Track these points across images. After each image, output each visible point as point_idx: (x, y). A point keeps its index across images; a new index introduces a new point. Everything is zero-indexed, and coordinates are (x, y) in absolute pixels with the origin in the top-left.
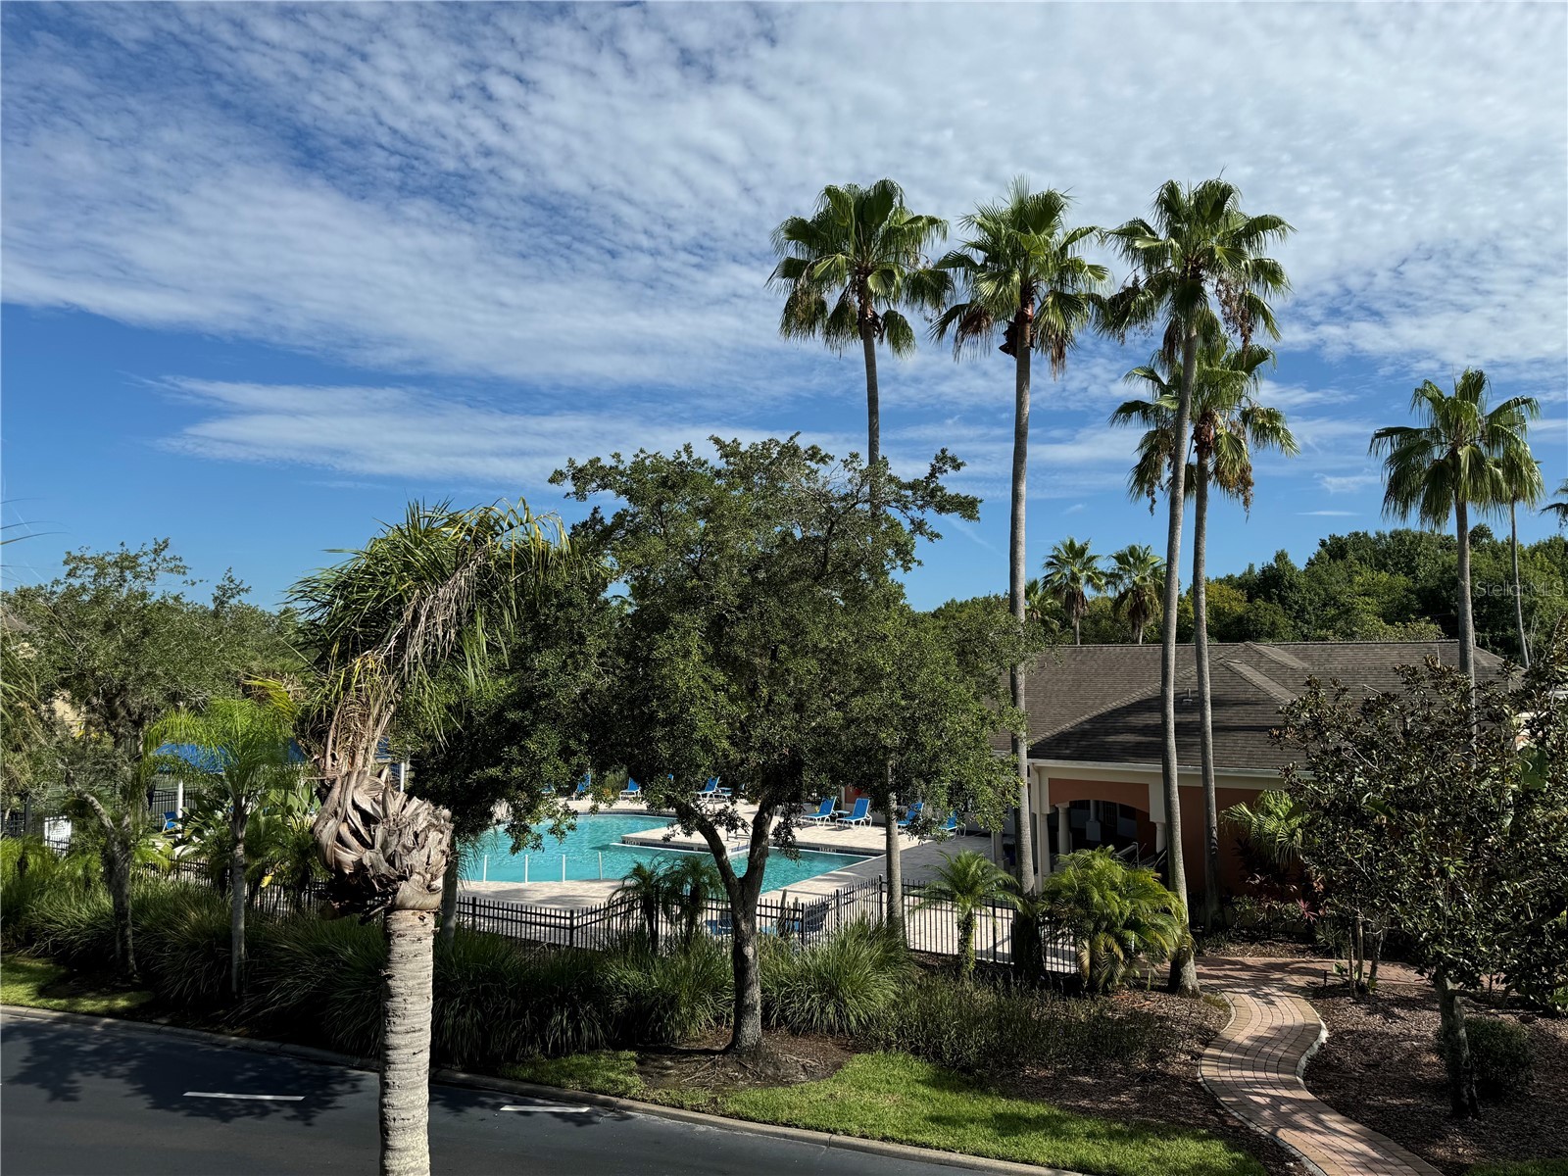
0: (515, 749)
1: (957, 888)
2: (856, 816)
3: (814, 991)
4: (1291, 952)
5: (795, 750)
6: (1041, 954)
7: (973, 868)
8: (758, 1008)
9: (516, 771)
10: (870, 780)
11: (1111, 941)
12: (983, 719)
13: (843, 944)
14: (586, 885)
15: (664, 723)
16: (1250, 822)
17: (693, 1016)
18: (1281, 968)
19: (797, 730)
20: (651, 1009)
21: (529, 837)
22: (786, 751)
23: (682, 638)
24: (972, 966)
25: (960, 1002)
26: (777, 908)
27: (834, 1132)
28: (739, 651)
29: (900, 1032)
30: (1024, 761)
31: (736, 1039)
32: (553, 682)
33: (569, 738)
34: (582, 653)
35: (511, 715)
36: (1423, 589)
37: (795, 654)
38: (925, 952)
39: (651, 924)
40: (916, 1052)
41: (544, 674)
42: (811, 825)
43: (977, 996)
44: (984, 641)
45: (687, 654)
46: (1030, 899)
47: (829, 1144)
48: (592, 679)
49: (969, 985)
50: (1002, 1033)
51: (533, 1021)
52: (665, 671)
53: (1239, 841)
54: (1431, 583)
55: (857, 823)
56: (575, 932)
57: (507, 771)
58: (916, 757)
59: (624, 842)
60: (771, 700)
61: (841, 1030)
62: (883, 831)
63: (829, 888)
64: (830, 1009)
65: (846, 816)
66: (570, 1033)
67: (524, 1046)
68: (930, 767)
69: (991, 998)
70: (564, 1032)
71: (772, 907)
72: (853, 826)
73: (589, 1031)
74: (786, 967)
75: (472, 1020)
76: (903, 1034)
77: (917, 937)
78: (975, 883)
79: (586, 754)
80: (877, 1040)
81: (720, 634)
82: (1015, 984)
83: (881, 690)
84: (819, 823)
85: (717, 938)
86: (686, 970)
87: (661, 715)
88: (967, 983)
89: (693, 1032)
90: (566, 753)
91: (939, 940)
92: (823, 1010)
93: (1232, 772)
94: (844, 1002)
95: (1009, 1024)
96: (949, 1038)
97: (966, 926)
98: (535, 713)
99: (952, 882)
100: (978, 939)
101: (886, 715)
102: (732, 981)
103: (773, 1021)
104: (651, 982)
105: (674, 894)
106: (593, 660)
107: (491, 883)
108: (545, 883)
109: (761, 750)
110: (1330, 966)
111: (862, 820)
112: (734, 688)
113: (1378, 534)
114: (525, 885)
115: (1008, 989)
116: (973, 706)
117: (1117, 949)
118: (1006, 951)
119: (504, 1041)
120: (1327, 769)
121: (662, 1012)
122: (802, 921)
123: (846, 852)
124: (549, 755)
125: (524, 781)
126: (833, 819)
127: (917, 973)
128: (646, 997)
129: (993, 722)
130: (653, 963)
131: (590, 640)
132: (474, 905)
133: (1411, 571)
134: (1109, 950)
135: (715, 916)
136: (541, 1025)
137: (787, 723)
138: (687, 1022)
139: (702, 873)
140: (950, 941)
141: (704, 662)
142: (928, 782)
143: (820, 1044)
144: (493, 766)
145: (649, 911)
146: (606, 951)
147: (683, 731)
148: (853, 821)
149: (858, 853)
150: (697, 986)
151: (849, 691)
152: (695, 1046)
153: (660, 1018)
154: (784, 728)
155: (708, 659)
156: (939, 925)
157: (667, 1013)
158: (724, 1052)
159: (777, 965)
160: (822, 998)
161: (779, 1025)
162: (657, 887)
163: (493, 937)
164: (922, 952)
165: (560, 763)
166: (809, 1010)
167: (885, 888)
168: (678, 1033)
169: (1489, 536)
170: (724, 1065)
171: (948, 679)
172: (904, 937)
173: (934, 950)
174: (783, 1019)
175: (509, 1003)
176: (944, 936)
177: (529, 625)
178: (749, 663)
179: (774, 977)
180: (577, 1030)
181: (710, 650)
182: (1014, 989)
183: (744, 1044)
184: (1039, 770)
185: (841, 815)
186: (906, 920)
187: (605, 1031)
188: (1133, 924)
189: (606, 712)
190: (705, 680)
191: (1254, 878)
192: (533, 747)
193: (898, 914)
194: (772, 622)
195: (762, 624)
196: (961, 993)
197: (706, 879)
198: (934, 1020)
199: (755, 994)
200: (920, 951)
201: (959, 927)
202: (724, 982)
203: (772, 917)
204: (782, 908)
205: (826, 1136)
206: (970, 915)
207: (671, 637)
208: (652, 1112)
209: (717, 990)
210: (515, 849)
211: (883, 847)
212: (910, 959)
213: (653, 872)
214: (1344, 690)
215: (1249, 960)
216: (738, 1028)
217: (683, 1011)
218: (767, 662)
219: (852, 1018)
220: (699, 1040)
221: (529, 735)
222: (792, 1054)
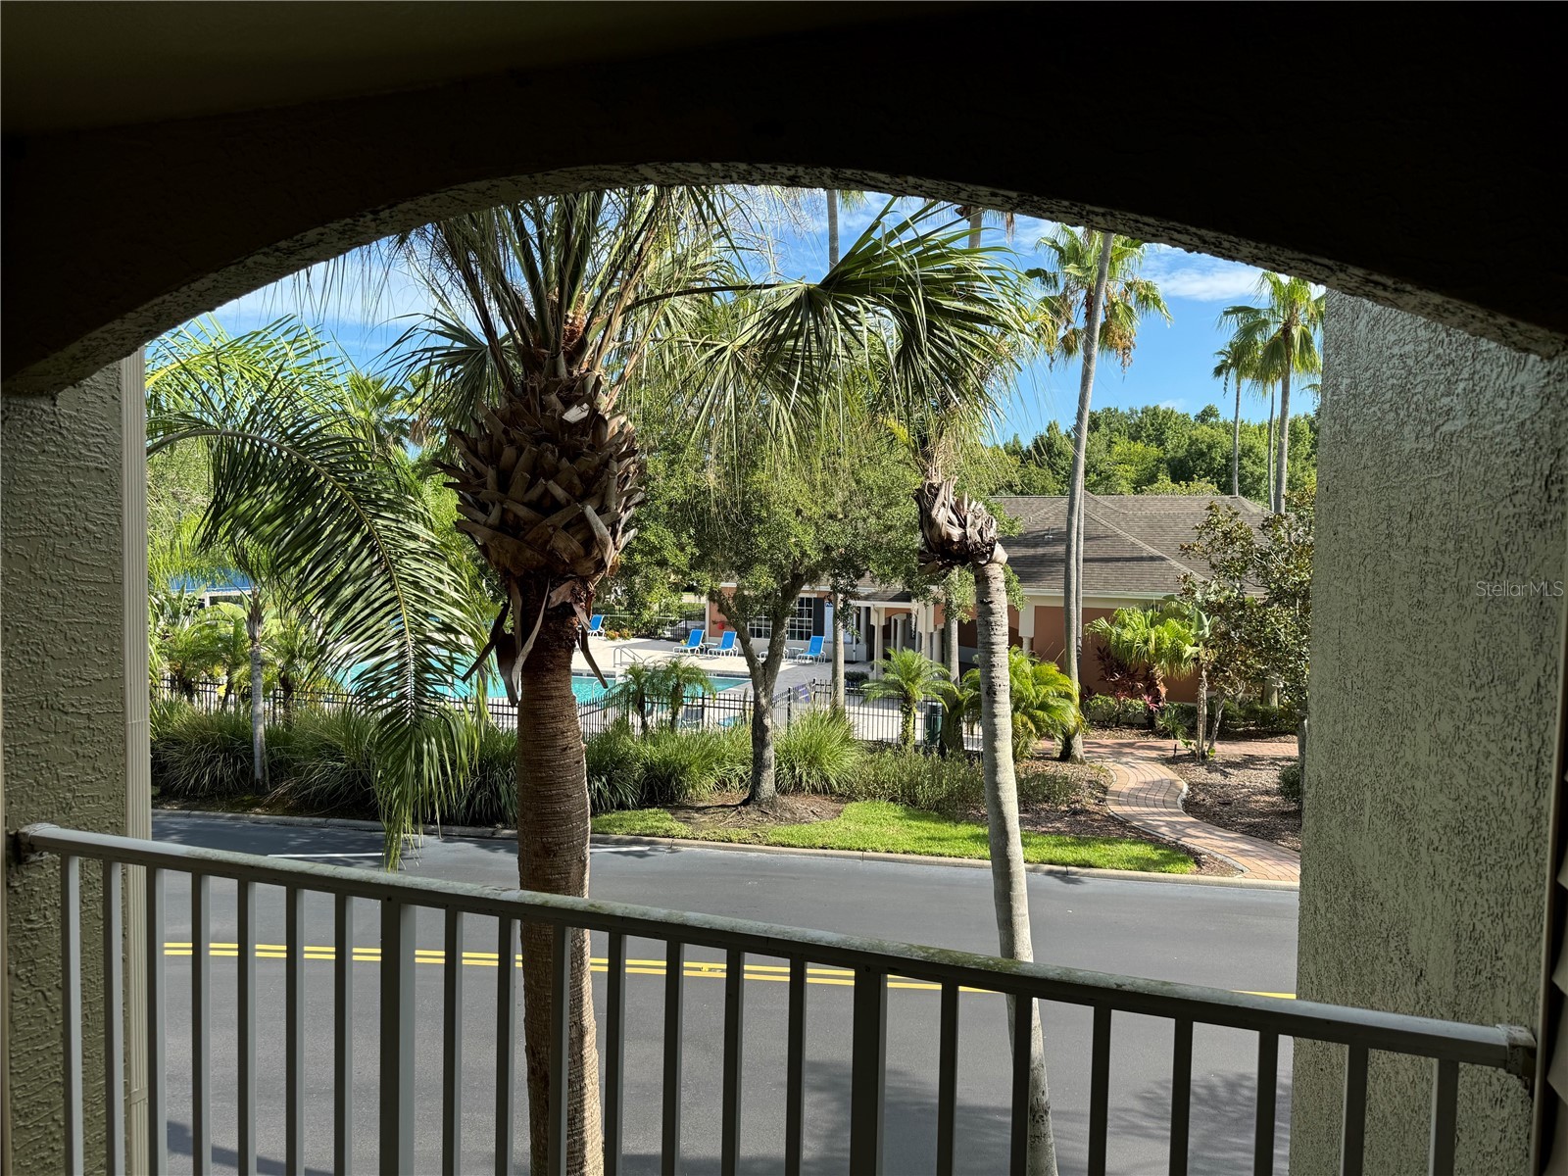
2: (724, 647)
4: (1137, 735)
7: (916, 664)
8: (773, 768)
11: (1025, 718)
16: (1111, 633)
18: (1130, 745)
27: (865, 850)
31: (755, 793)
36: (1173, 459)
39: (642, 714)
40: (893, 800)
42: (682, 656)
47: (863, 858)
53: (1099, 649)
54: (1181, 453)
55: (726, 653)
65: (714, 647)
72: (722, 656)
78: (917, 675)
84: (689, 654)
93: (1092, 594)
97: (908, 711)
110: (1169, 743)
111: (730, 650)
113: (1131, 410)
117: (1031, 725)
120: (1237, 570)
123: (726, 676)
126: (702, 650)
133: (1161, 443)
134: (1024, 725)
143: (811, 800)
148: (723, 651)
149: (738, 676)
158: (744, 804)
169: (1217, 416)
170: (748, 813)
183: (762, 796)
188: (1044, 707)
191: (1113, 676)
199: (772, 757)
205: (860, 853)
208: (706, 846)
214: (1236, 514)
215: (1105, 741)
216: (757, 784)
222: (799, 804)
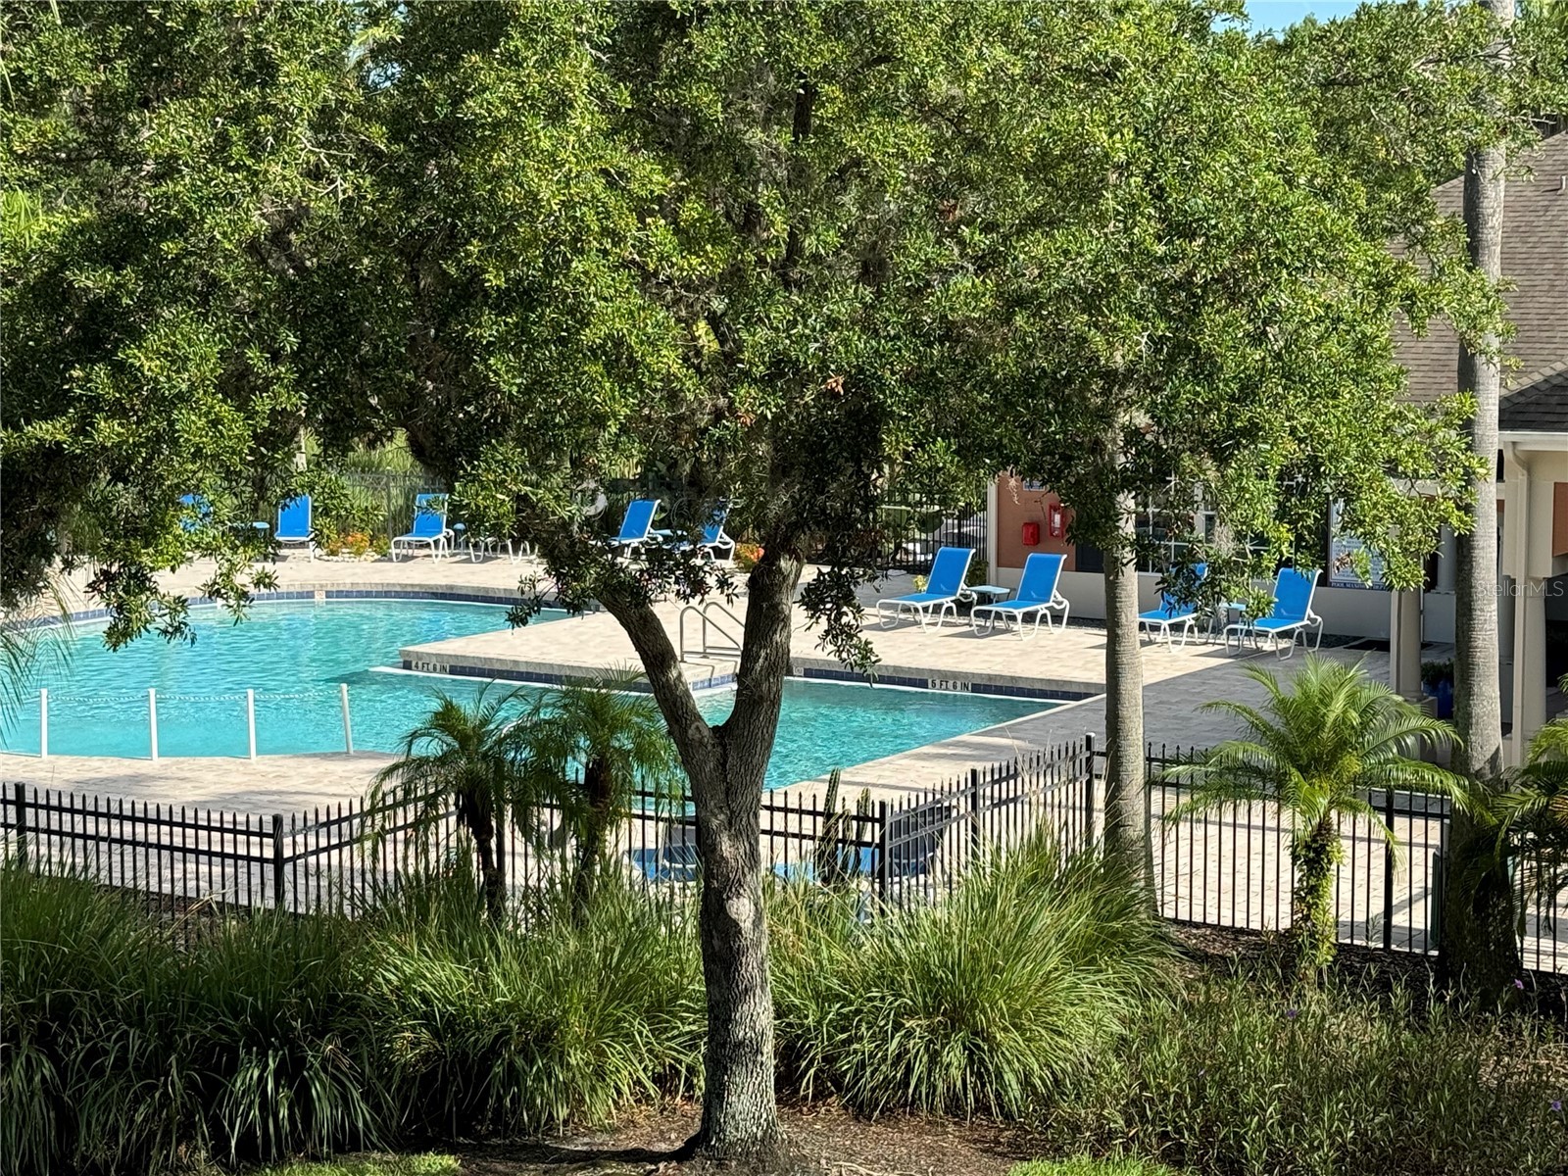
0: (101, 371)
1: (1294, 759)
2: (1026, 598)
3: (912, 1013)
5: (860, 381)
6: (1511, 925)
7: (1338, 705)
8: (768, 1048)
9: (108, 430)
10: (1067, 459)
12: (1382, 286)
13: (988, 901)
14: (311, 767)
15: (503, 302)
17: (600, 1074)
19: (870, 328)
20: (493, 1051)
21: (153, 602)
22: (836, 383)
23: (544, 64)
24: (1325, 955)
25: (1292, 1039)
26: (814, 813)
28: (706, 99)
29: (1135, 1110)
30: (1492, 436)
31: (710, 1124)
32: (195, 189)
33: (246, 343)
34: (268, 109)
35: (89, 281)
37: (863, 110)
38: (1205, 924)
39: (484, 851)
40: (1174, 1158)
41: (168, 168)
42: (904, 624)
43: (1337, 1025)
44: (1393, 79)
45: (558, 113)
46: (1491, 786)
48: (298, 183)
49: (1316, 1001)
50: (1401, 1116)
51: (191, 1084)
52: (500, 159)
55: (1029, 618)
56: (288, 868)
57: (84, 426)
58: (1191, 393)
59: (407, 666)
60: (794, 246)
61: (982, 1107)
62: (1099, 636)
63: (953, 773)
64: (954, 1056)
65: (999, 599)
66: (283, 1112)
67: (165, 1144)
68: (1231, 417)
69: (1376, 1033)
70: (268, 1107)
71: (801, 812)
72: (1018, 626)
73: (334, 1106)
74: (838, 954)
75: (30, 1080)
76: (1143, 1115)
77: (1184, 882)
78: (1341, 746)
79: (297, 385)
80: (1076, 1129)
81: (649, 53)
82: (1441, 999)
83: (1101, 219)
84: (926, 619)
85: (657, 891)
86: (580, 962)
87: (494, 280)
88: (1311, 994)
89: (600, 1109)
90: (237, 385)
91: (1241, 898)
92: (934, 1058)
94: (989, 1038)
95: (1420, 1092)
96: (1261, 1126)
97: (1314, 854)
98: (148, 275)
99: (1281, 745)
100: (1346, 896)
101: (1112, 279)
102: (699, 987)
103: (807, 1088)
104: (488, 987)
105: (545, 780)
106: (302, 132)
107: (64, 761)
108: (204, 761)
109: (767, 382)
111: (1041, 609)
112: (691, 210)
114: (154, 764)
115: (1419, 1009)
116: (1359, 254)
118: (1419, 923)
119: (115, 1133)
121: (519, 1062)
122: (881, 846)
123: (999, 690)
124: (192, 387)
125: (130, 460)
126: (963, 607)
127: (1178, 975)
128: (479, 1027)
129: (1411, 296)
130: (493, 943)
131: (289, 70)
132: (20, 804)
135: (651, 835)
136: (210, 1091)
137: (842, 310)
138: (584, 1086)
139: (617, 726)
140: (1270, 901)
141: (607, 136)
142: (1222, 458)
143: (928, 1140)
144: (45, 418)
145: (477, 816)
146: (371, 916)
147: (556, 325)
148: (1019, 613)
149: (1031, 693)
150: (609, 1001)
151: (1009, 218)
152: (605, 1142)
153: (513, 1076)
154: (833, 323)
155: (620, 125)
156: (1241, 862)
157: (532, 1062)
158: (681, 1156)
159: (816, 952)
160: (932, 1030)
161: (820, 1095)
162: (499, 763)
163: (76, 888)
164: (1197, 926)
165: (225, 410)
166: (899, 1057)
167: (1101, 764)
168: (563, 1112)
171: (1290, 182)
172: (1150, 880)
173: (1226, 922)
174: (830, 1083)
175: (124, 1035)
176: (1256, 887)
177: (117, 32)
178: (731, 142)
179: (808, 976)
180: (303, 1102)
181: (623, 98)
182: (1434, 1009)
183: (731, 1134)
184: (1530, 462)
185: (985, 598)
186: (1156, 842)
187: (376, 1108)
189: (339, 274)
190: (611, 184)
192: (150, 366)
193: (1134, 830)
194: (798, 18)
195: (771, 27)
196: (1297, 1017)
197: (624, 741)
198: (1224, 1081)
199: (758, 1017)
200: (1191, 924)
201: (1295, 858)
202: (678, 991)
203: (801, 836)
204: (828, 815)
206: (1323, 830)
207: (513, 60)
209: (659, 1012)
210: (118, 635)
211: (1099, 676)
212: (1164, 938)
213: (485, 722)
216: (715, 1096)
217: (575, 1058)
218: (783, 139)
219: (1009, 1077)
220: (616, 1130)
221: (136, 335)
